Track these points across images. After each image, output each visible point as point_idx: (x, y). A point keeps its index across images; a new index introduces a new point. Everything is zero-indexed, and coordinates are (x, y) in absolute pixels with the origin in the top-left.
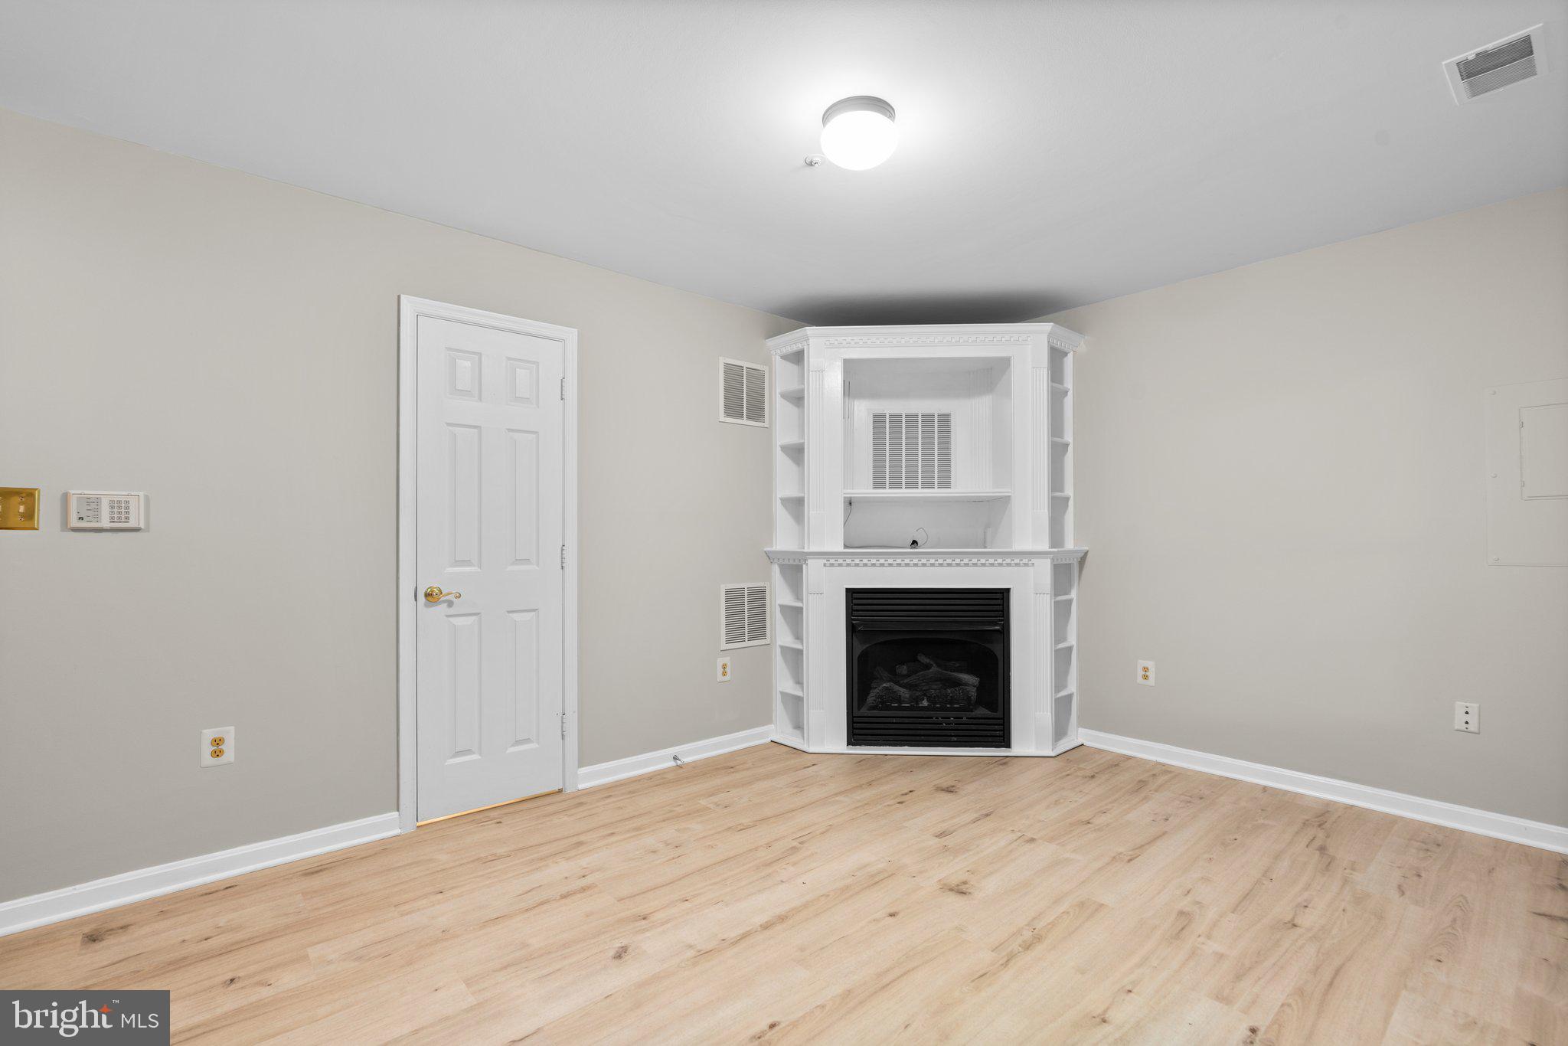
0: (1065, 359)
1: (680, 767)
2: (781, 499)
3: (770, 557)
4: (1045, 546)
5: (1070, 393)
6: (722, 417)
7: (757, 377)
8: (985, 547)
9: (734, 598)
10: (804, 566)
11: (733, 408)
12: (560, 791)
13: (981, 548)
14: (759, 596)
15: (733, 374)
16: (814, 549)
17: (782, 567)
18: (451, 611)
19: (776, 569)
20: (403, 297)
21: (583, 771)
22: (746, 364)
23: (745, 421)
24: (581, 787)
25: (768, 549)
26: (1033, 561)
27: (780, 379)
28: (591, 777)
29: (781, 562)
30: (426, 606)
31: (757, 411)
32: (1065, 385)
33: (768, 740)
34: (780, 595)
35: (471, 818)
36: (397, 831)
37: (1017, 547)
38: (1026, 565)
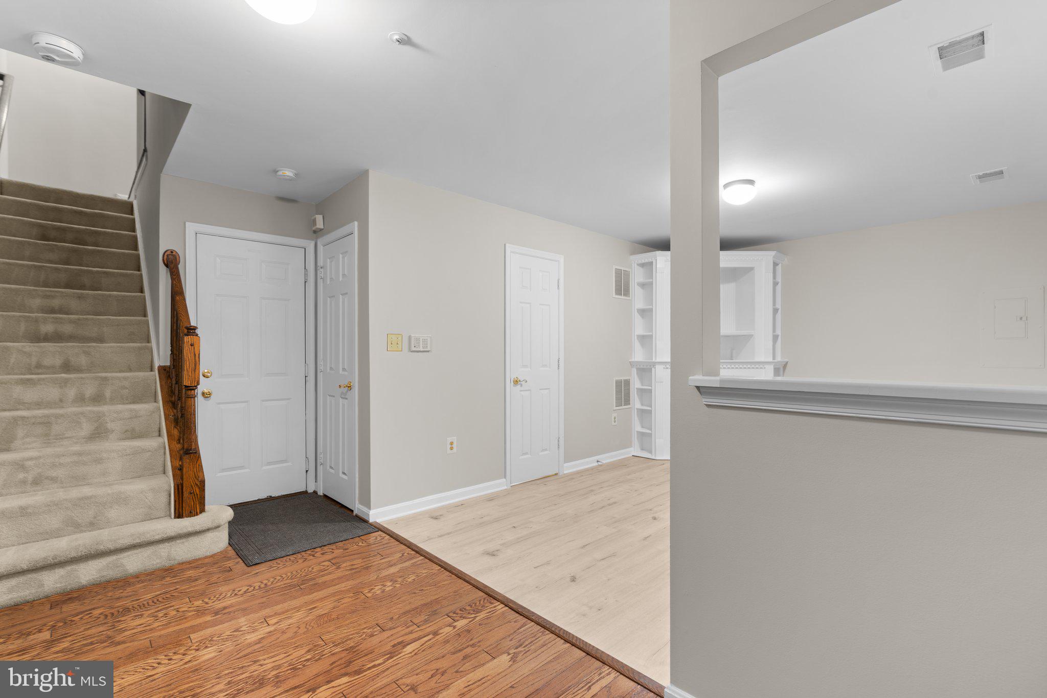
0: (777, 267)
1: (601, 465)
2: (637, 335)
3: (632, 364)
4: (770, 359)
5: (780, 284)
6: (614, 296)
7: (627, 274)
8: (732, 360)
9: (618, 383)
10: (653, 369)
11: (618, 292)
12: (556, 474)
13: (729, 360)
14: (627, 383)
15: (618, 273)
16: (658, 360)
17: (637, 369)
18: (522, 389)
19: (634, 371)
20: (507, 245)
21: (566, 465)
22: (623, 269)
23: (622, 297)
24: (565, 472)
25: (630, 361)
26: (765, 366)
27: (637, 276)
28: (569, 468)
29: (638, 366)
30: (514, 386)
31: (627, 293)
32: (777, 280)
33: (631, 455)
34: (636, 384)
35: (532, 483)
36: (506, 487)
37: (757, 359)
38: (761, 368)
